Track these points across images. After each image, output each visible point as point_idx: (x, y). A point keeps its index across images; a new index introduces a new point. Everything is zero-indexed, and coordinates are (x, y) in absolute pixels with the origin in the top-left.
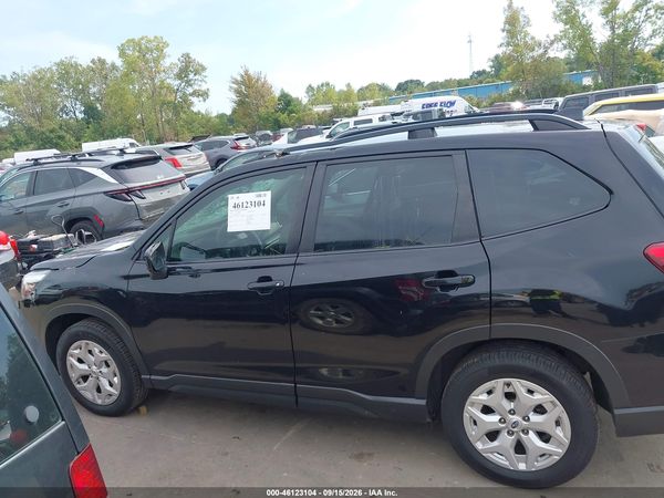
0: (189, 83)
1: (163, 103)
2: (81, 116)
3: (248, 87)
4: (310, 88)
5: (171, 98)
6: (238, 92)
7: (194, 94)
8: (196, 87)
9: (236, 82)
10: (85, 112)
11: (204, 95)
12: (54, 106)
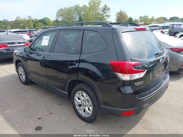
0: (105, 13)
1: (97, 18)
2: (78, 19)
3: (121, 15)
4: (141, 17)
5: (100, 17)
6: (118, 16)
7: (106, 16)
8: (107, 14)
9: (118, 14)
10: (79, 19)
11: (109, 16)
12: (72, 17)
